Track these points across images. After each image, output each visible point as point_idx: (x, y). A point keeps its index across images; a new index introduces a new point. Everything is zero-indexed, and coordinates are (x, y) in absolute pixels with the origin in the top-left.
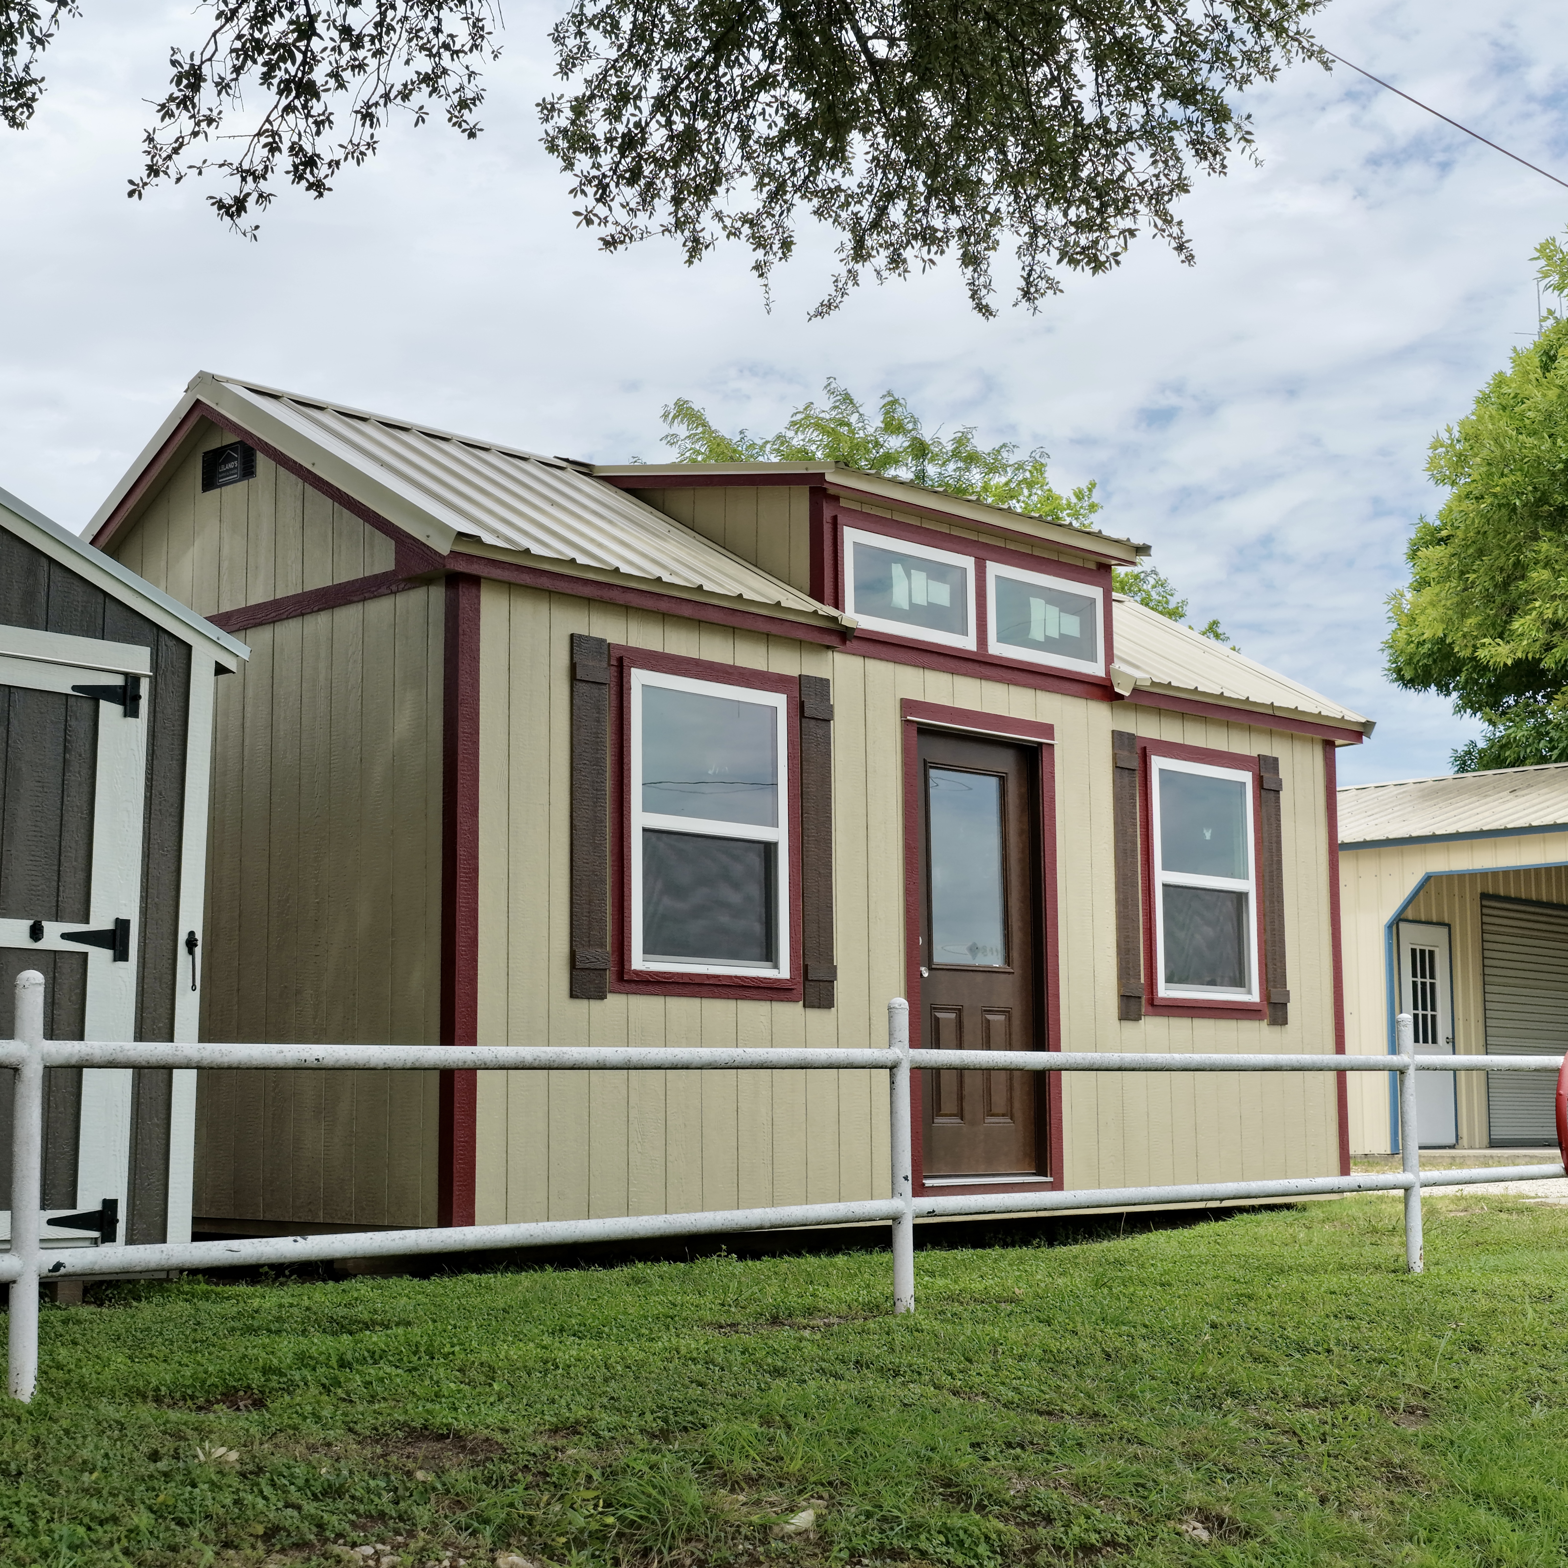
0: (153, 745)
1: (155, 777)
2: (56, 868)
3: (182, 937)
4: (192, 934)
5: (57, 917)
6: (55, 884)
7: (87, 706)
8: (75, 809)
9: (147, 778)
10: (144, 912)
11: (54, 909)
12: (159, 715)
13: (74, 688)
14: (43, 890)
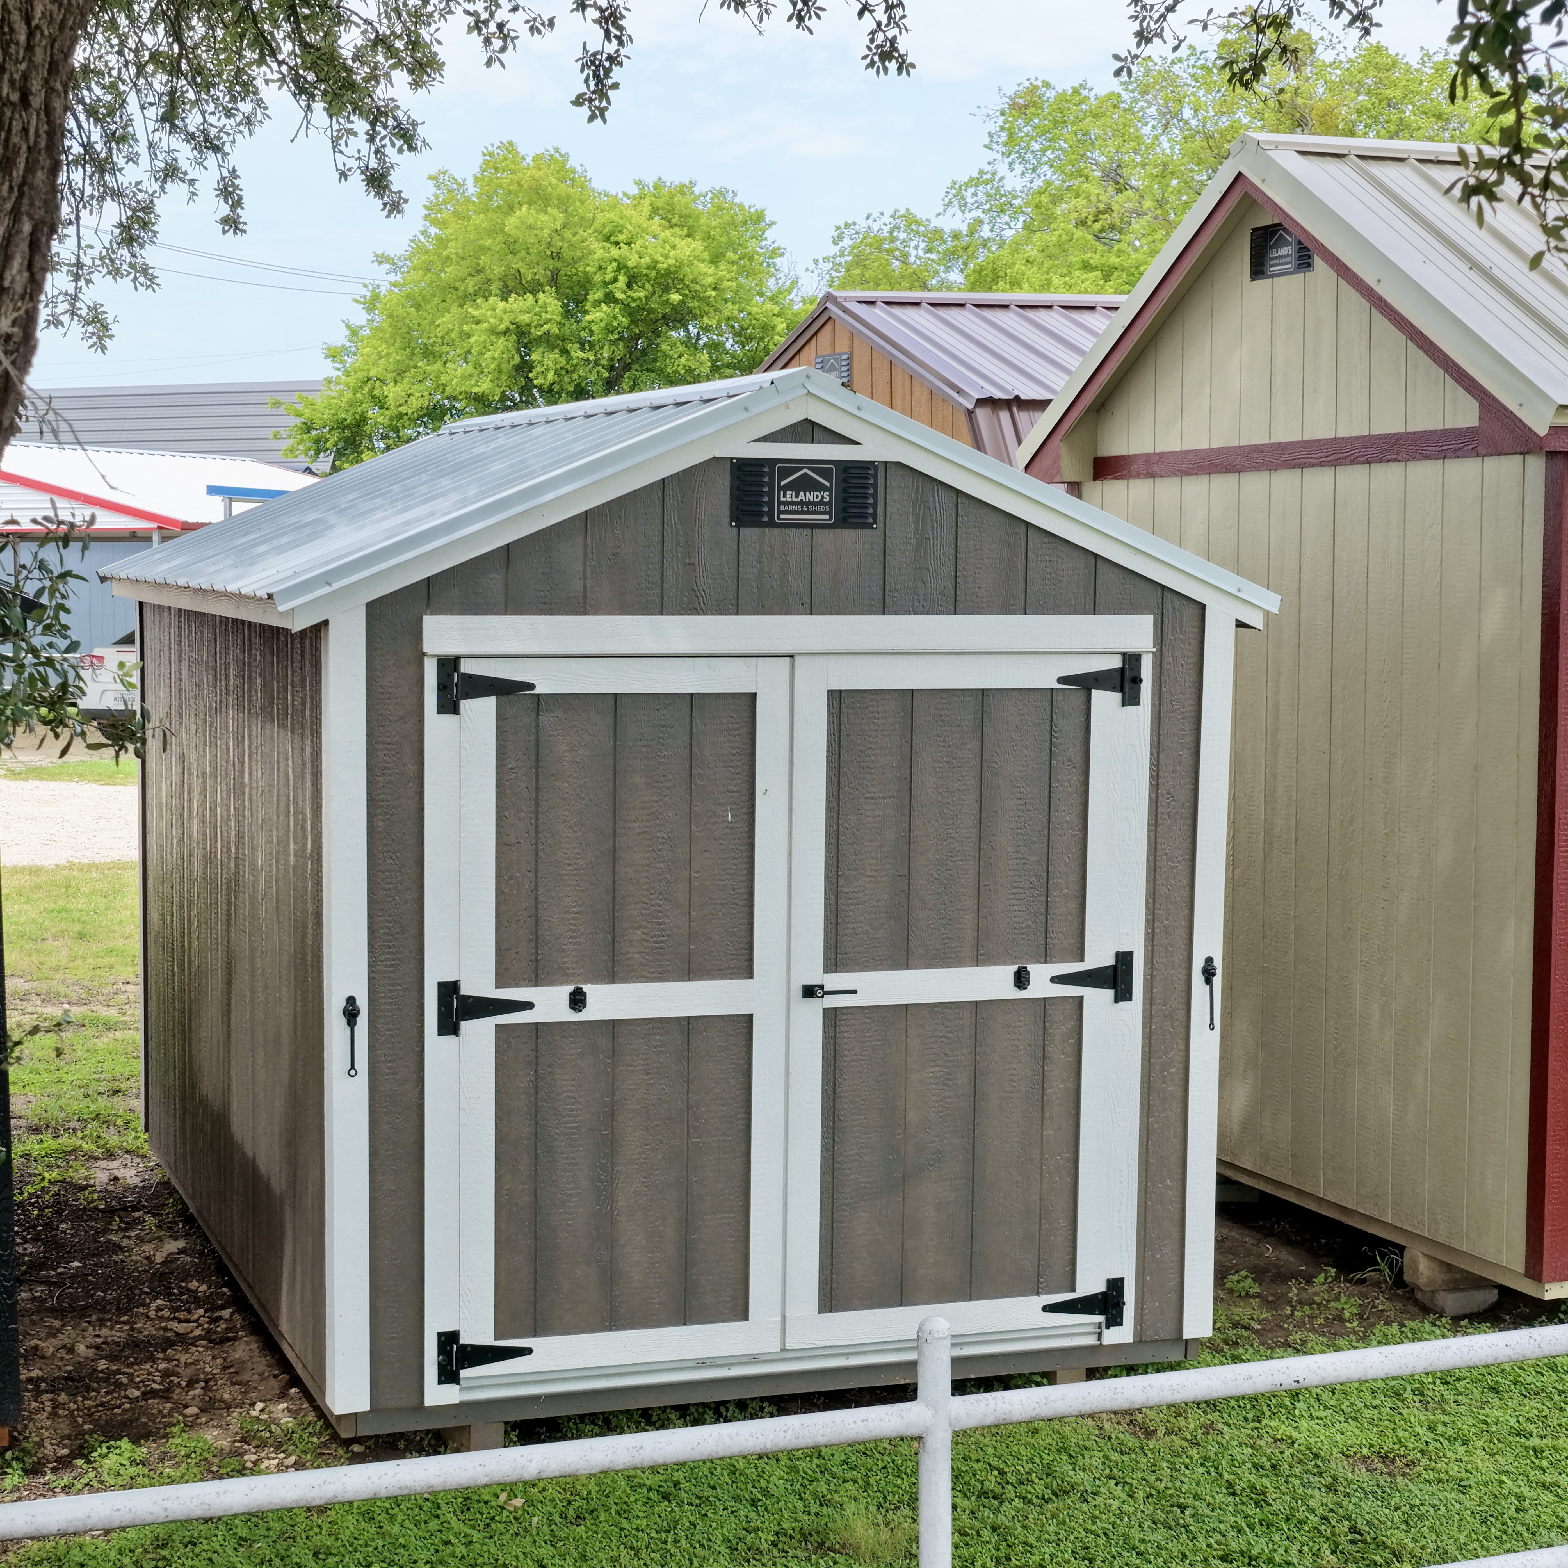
0: (1159, 734)
1: (1161, 774)
2: (1044, 898)
3: (1198, 964)
4: (1209, 960)
5: (1045, 958)
6: (1043, 918)
7: (1078, 699)
8: (1065, 825)
9: (1151, 776)
10: (1151, 938)
11: (1043, 948)
12: (1165, 696)
13: (1061, 680)
14: (1028, 926)
